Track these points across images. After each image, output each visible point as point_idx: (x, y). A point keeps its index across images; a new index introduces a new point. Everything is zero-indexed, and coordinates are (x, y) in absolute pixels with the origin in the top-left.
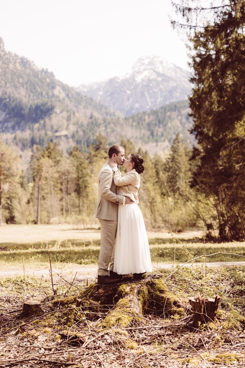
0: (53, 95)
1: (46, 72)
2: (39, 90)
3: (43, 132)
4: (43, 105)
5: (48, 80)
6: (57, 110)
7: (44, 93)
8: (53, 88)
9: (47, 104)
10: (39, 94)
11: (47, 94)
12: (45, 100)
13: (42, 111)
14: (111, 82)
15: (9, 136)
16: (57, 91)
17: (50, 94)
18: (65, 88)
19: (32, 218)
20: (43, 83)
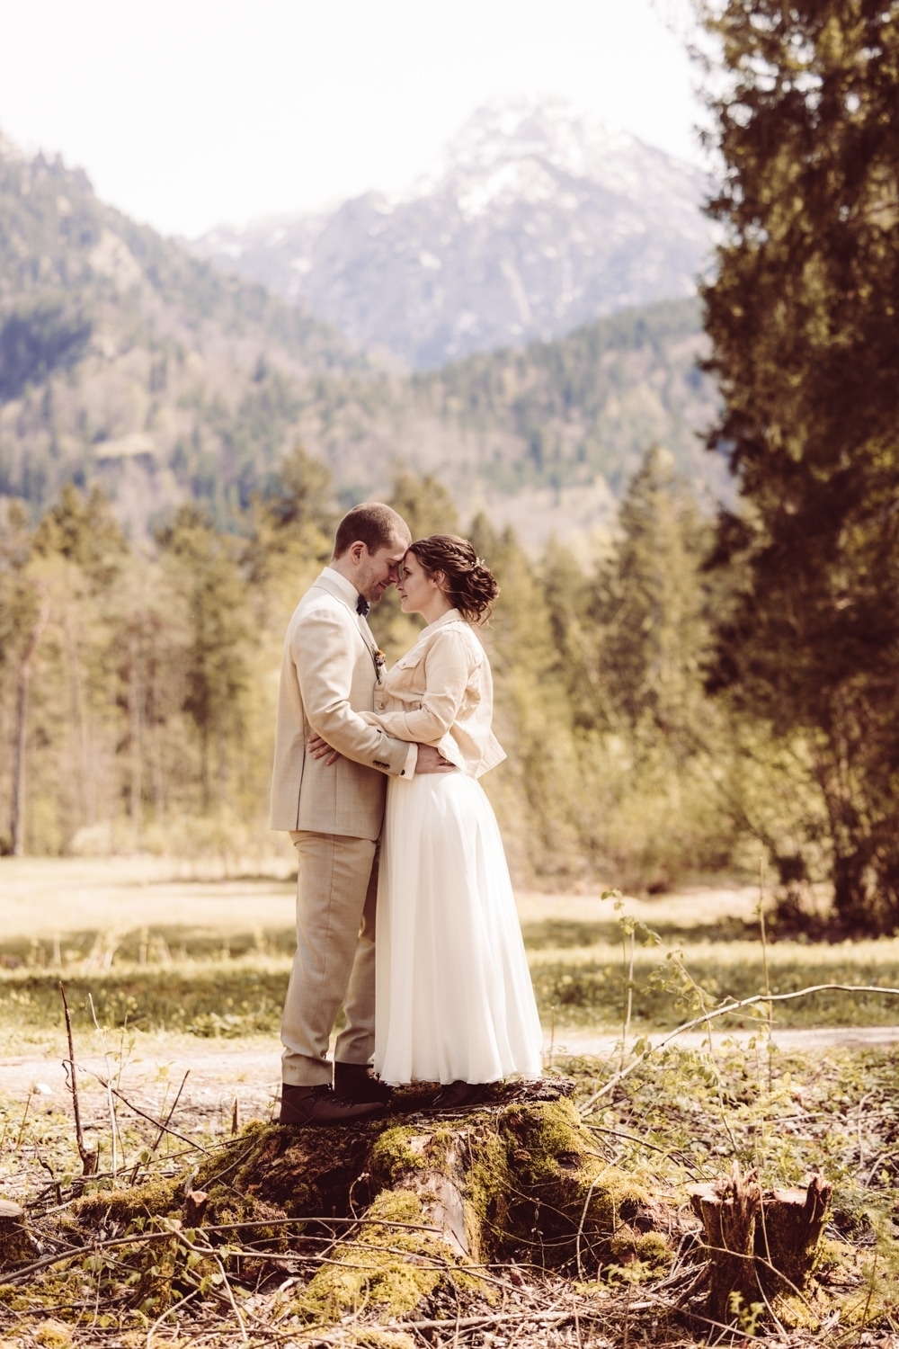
0: (87, 275)
1: (56, 169)
2: (23, 250)
3: (39, 442)
4: (43, 317)
5: (64, 205)
6: (106, 341)
7: (46, 264)
8: (87, 239)
9: (57, 311)
10: (21, 270)
11: (61, 266)
12: (52, 293)
13: (35, 346)
14: (351, 213)
16: (106, 255)
17: (74, 267)
18: (139, 241)
20: (39, 216)
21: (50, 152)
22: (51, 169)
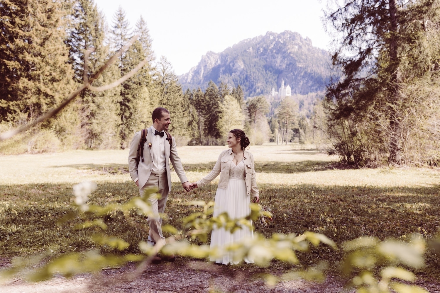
10: (332, 70)
15: (313, 94)
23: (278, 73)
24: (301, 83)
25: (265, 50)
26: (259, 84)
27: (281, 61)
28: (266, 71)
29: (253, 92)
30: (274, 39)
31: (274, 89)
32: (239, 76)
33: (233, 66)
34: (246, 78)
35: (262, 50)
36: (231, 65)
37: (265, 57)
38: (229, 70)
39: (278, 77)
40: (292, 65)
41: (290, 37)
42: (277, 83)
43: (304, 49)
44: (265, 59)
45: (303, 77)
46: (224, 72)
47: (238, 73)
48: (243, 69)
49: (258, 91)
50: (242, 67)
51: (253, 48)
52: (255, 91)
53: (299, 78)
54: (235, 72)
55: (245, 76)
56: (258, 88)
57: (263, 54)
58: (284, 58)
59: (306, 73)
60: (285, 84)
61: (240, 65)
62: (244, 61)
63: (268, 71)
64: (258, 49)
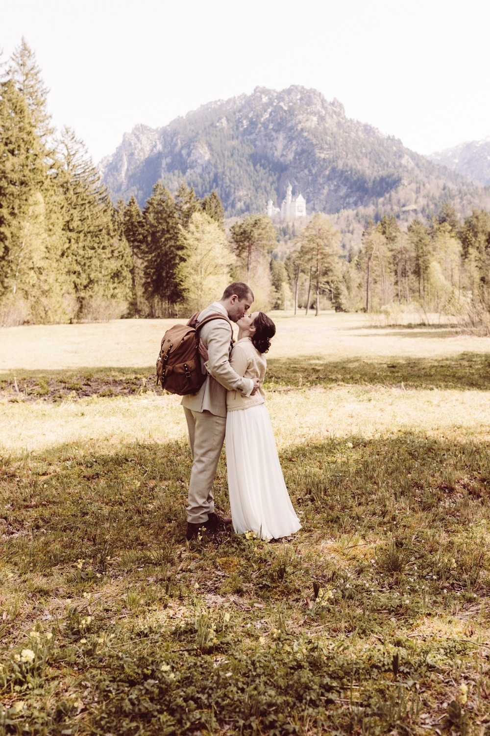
0: (401, 165)
1: (393, 139)
2: (385, 160)
3: (389, 207)
4: (389, 176)
5: (395, 148)
6: (405, 182)
7: (390, 163)
8: (400, 157)
9: (393, 175)
10: (384, 165)
11: (394, 164)
12: (392, 170)
13: (387, 184)
15: (350, 213)
16: (405, 160)
17: (397, 164)
18: (414, 156)
19: (362, 305)
20: (388, 151)
21: (391, 135)
22: (391, 139)
23: (280, 169)
24: (325, 191)
25: (253, 124)
26: (241, 193)
27: (285, 147)
28: (255, 165)
29: (229, 209)
30: (270, 103)
31: (271, 203)
32: (201, 176)
33: (189, 154)
34: (216, 180)
35: (245, 123)
36: (184, 152)
37: (252, 137)
38: (180, 164)
39: (279, 179)
40: (306, 154)
41: (301, 99)
42: (277, 190)
43: (330, 124)
44: (254, 142)
45: (329, 178)
46: (170, 168)
47: (199, 170)
48: (209, 161)
49: (240, 205)
50: (207, 157)
51: (228, 120)
52: (233, 206)
53: (321, 180)
54: (192, 167)
55: (212, 175)
56: (240, 200)
57: (248, 132)
58: (291, 139)
59: (334, 170)
60: (293, 193)
61: (203, 154)
62: (210, 146)
63: (258, 167)
64: (239, 122)
